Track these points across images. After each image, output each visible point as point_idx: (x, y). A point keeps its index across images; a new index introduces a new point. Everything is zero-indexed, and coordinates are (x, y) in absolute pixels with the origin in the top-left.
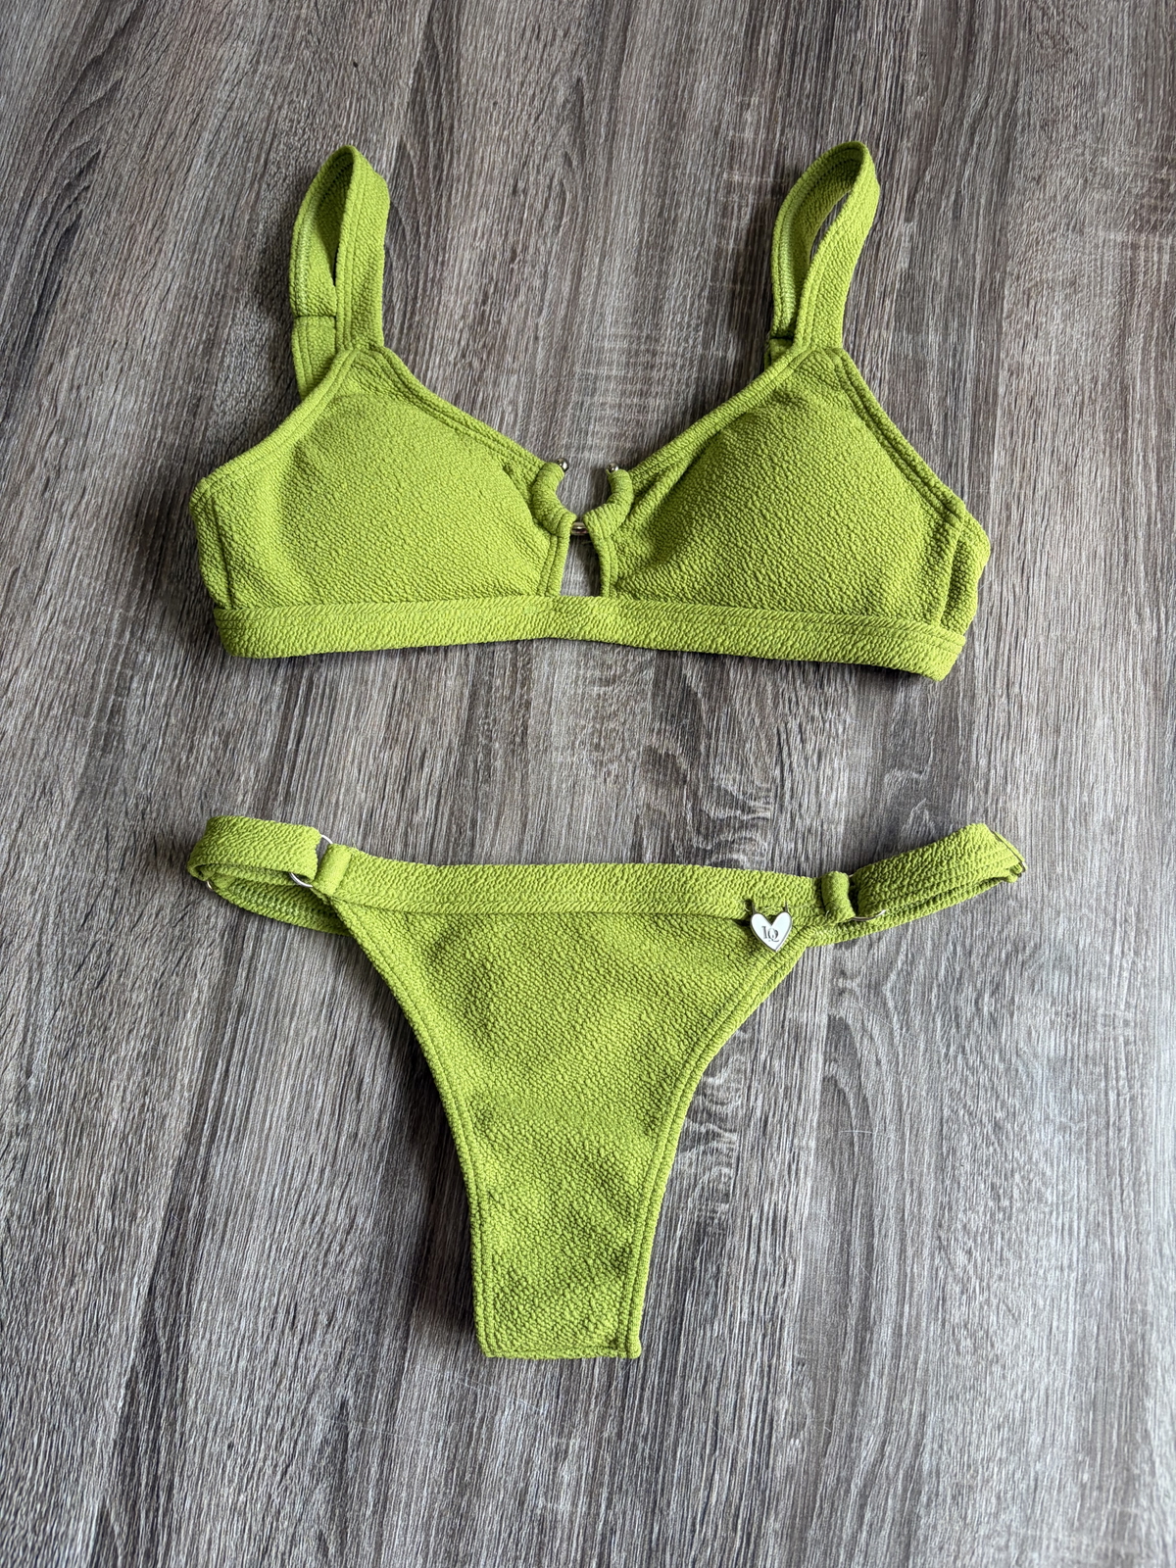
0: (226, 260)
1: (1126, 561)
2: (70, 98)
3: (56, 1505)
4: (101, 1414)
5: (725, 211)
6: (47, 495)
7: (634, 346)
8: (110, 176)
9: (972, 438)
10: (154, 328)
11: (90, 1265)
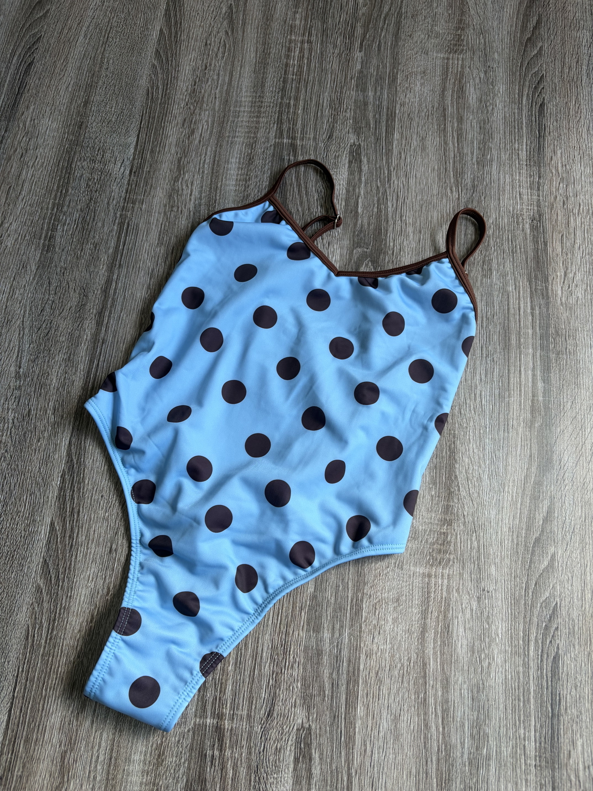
0: (92, 72)
1: (446, 171)
2: (29, 16)
3: (33, 520)
4: (51, 487)
5: (289, 50)
6: (22, 159)
7: (254, 100)
8: (46, 44)
9: (386, 129)
10: (63, 98)
11: (46, 434)
